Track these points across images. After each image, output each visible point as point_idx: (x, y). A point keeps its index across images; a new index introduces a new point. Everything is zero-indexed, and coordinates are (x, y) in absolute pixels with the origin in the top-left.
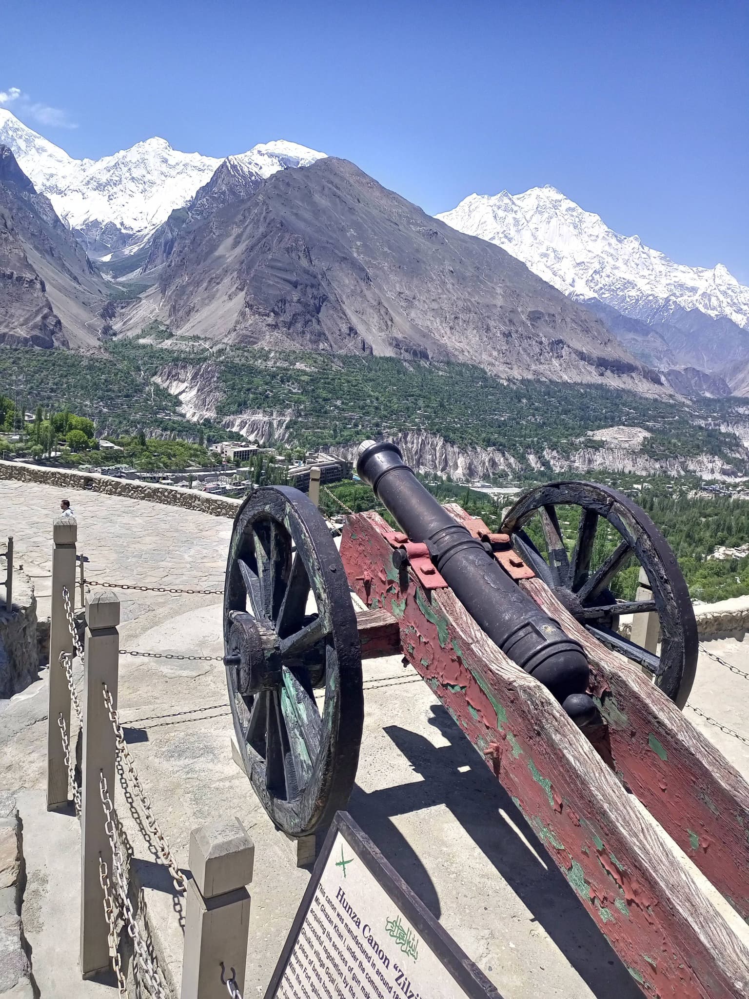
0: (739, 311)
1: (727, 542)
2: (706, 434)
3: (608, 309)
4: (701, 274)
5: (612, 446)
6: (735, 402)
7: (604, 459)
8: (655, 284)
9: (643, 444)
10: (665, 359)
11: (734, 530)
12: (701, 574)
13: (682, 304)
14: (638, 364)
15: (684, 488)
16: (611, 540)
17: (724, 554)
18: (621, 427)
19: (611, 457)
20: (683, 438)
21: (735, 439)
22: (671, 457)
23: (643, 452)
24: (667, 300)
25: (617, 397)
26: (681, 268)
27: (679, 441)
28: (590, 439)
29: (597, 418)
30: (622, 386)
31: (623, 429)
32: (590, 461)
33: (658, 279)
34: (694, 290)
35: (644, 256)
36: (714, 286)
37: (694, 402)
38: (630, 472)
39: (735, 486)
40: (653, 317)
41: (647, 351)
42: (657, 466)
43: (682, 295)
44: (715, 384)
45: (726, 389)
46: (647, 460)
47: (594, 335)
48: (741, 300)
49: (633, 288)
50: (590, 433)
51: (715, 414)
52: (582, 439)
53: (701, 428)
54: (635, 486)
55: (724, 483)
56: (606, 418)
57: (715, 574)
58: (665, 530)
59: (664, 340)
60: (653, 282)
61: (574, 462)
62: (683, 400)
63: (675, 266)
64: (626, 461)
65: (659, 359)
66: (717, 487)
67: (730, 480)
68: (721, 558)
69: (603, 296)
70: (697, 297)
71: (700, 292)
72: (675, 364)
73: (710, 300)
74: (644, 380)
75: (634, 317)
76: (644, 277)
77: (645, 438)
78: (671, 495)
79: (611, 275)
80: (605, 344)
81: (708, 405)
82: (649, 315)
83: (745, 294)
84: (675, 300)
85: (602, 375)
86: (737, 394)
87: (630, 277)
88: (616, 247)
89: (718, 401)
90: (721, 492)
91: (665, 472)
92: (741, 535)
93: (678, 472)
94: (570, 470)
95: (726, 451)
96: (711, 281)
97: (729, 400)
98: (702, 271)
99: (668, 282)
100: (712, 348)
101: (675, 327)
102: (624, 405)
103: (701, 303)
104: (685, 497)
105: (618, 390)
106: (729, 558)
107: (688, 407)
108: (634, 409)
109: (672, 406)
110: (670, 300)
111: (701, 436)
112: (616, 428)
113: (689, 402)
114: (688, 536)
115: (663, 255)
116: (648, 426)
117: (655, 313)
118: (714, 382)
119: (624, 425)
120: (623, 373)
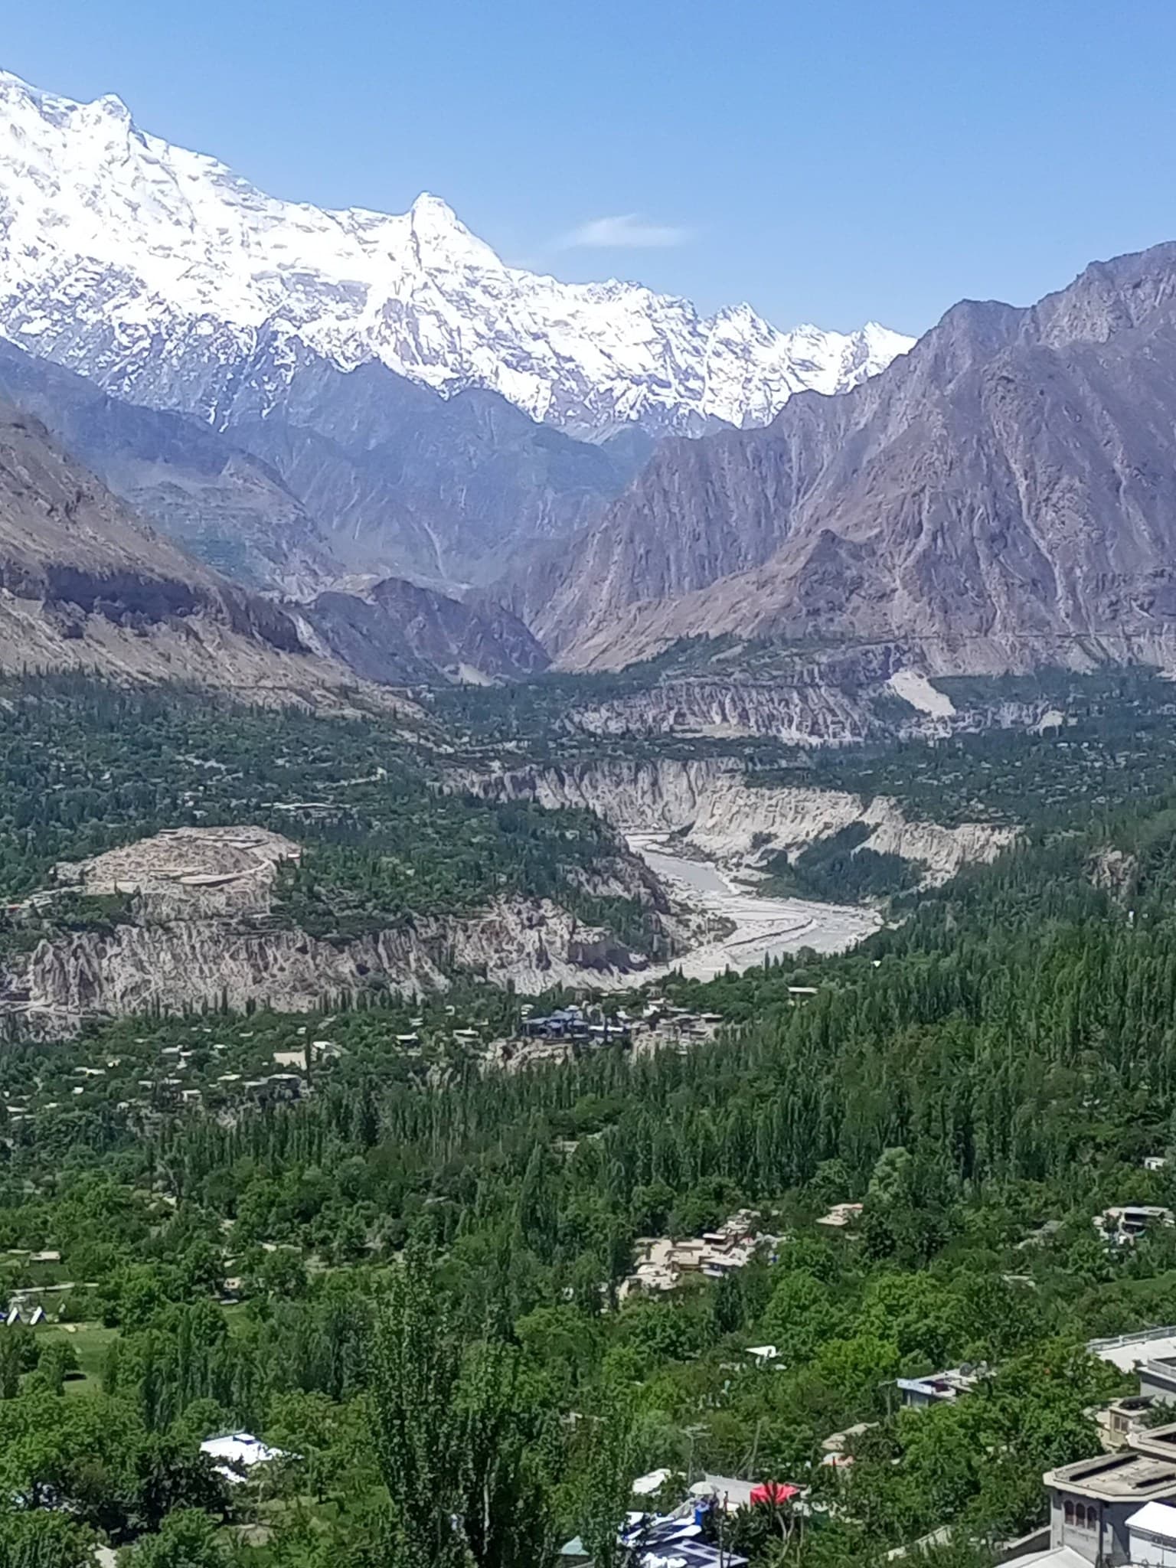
0: (520, 362)
1: (672, 1217)
2: (495, 825)
3: (52, 379)
4: (368, 235)
5: (165, 909)
6: (568, 693)
7: (140, 966)
8: (212, 275)
9: (281, 891)
10: (295, 561)
11: (686, 1164)
12: (620, 1364)
13: (324, 349)
14: (204, 577)
15: (463, 1037)
16: (241, 1296)
17: (673, 1266)
18: (185, 831)
19: (165, 956)
20: (418, 848)
21: (595, 827)
22: (391, 925)
23: (282, 917)
24: (266, 335)
25: (147, 718)
26: (294, 213)
27: (408, 858)
28: (72, 896)
29: (85, 809)
30: (160, 670)
31: (192, 840)
32: (88, 985)
33: (217, 258)
34: (352, 293)
35: (155, 172)
36: (422, 278)
37: (430, 709)
38: (251, 1005)
39: (636, 1000)
40: (227, 402)
41: (226, 530)
42: (346, 966)
43: (314, 315)
44: (487, 635)
45: (529, 647)
46: (303, 950)
47: (17, 478)
48: (522, 321)
49: (134, 295)
50: (68, 870)
51: (510, 745)
52: (40, 899)
53: (471, 801)
54: (283, 1058)
55: (594, 996)
56: (119, 803)
57: (665, 1350)
58: (437, 1212)
59: (282, 484)
60: (202, 270)
61: (24, 995)
62: (392, 702)
63: (273, 207)
64: (228, 965)
65: (277, 556)
66: (572, 1013)
67: (611, 982)
68: (666, 1284)
69: (26, 328)
70: (368, 318)
71: (376, 300)
72: (335, 570)
73: (415, 331)
74: (239, 640)
75: (156, 403)
76: (166, 251)
77: (282, 864)
78: (423, 1071)
79: (41, 247)
80: (68, 510)
81: (479, 716)
82: (208, 395)
83: (531, 300)
84: (293, 332)
85: (74, 633)
86: (571, 661)
87: (117, 253)
88: (43, 142)
89: (512, 693)
90: (593, 1034)
91: (378, 986)
92: (716, 1179)
93: (425, 979)
94: (13, 1036)
95: (577, 876)
96: (407, 258)
97: (548, 684)
98: (370, 225)
99: (258, 267)
100: (454, 503)
101: (312, 434)
102: (178, 744)
103: (385, 340)
104: (472, 1070)
105: (144, 688)
106: (693, 1278)
107: (412, 726)
108: (220, 754)
109: (354, 730)
110: (275, 335)
111: (478, 830)
112: (165, 839)
113: (412, 709)
114: (531, 1220)
115: (221, 169)
116: (283, 817)
117: (233, 385)
118: (484, 626)
119: (194, 822)
120: (155, 621)
